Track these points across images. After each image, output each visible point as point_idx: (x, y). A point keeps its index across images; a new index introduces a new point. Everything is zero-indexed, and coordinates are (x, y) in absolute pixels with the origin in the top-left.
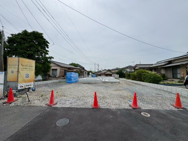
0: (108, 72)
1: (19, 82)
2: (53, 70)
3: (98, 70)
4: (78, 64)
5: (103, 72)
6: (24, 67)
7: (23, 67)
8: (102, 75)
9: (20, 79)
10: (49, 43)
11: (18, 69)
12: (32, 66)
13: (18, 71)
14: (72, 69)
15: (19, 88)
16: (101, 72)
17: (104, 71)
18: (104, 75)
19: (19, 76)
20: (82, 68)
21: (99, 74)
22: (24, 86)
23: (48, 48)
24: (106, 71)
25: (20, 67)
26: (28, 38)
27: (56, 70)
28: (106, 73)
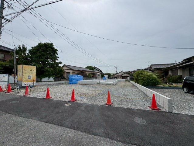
0: (125, 74)
1: (23, 81)
2: (67, 73)
3: (116, 72)
4: (95, 67)
5: (119, 74)
6: (27, 71)
7: (25, 71)
8: (119, 77)
9: (24, 79)
10: (58, 51)
11: (22, 73)
12: (34, 70)
13: (22, 74)
14: (84, 71)
15: (23, 85)
16: (118, 74)
17: (121, 73)
18: (121, 77)
19: (23, 77)
20: (98, 70)
21: (115, 76)
22: (27, 84)
23: (58, 55)
24: (123, 73)
25: (24, 71)
26: (41, 49)
27: (69, 73)
28: (122, 75)
